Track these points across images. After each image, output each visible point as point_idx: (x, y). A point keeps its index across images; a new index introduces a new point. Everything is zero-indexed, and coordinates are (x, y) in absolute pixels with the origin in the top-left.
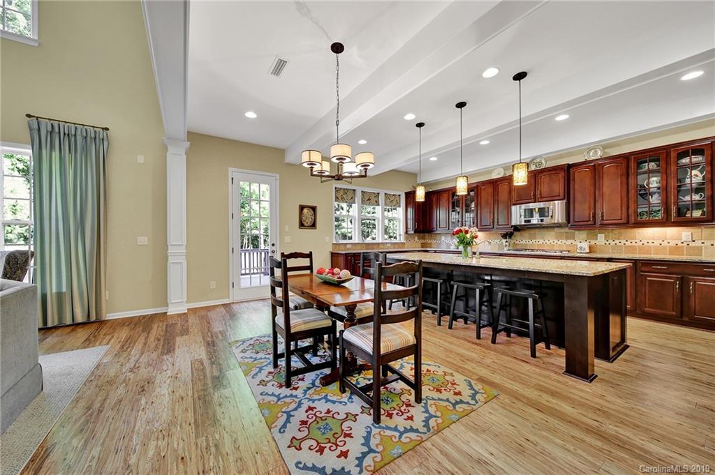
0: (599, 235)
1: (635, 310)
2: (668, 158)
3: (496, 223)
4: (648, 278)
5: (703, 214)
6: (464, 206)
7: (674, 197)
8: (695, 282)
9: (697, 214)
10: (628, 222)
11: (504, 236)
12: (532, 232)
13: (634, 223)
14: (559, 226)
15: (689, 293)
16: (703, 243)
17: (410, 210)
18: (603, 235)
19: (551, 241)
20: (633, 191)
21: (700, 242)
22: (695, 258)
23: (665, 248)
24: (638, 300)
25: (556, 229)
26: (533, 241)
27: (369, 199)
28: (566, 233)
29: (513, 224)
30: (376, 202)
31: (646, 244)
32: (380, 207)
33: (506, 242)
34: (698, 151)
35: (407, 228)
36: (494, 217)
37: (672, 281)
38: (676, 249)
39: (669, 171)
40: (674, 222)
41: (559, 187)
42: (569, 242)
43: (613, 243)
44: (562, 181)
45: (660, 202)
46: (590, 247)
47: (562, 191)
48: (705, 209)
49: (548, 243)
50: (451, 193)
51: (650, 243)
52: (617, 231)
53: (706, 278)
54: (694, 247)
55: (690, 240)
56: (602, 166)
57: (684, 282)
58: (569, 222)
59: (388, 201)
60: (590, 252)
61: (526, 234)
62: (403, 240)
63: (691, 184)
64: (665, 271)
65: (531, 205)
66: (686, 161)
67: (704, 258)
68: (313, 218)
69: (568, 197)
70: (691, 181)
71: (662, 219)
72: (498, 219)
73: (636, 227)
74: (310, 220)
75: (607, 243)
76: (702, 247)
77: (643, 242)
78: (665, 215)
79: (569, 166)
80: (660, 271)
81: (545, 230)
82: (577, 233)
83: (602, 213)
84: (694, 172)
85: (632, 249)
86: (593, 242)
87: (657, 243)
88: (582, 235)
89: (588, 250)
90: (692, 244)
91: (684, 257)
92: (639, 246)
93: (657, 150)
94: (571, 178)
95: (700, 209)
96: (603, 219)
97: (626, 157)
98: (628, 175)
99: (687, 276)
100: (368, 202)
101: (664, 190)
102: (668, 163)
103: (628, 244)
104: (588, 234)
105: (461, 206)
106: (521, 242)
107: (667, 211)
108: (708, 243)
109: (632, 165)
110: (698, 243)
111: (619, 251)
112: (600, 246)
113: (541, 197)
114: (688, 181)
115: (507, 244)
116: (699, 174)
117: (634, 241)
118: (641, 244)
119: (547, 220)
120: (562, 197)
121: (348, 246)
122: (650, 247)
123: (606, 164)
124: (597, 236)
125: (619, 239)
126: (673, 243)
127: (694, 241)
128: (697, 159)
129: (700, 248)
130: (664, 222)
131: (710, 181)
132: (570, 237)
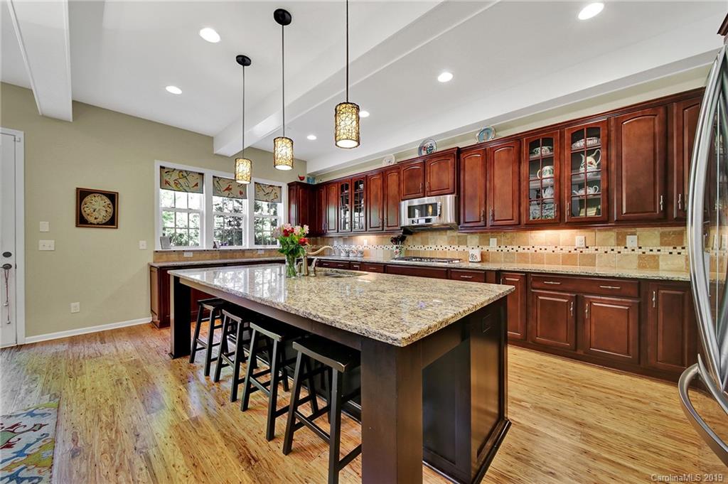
0: (491, 239)
1: (526, 339)
2: (562, 140)
3: (385, 224)
4: (540, 298)
5: (598, 212)
6: (353, 204)
7: (568, 190)
8: (591, 302)
9: (592, 212)
10: (519, 224)
11: (395, 241)
12: (424, 235)
13: (526, 224)
14: (445, 228)
15: (584, 318)
16: (597, 250)
17: (293, 207)
18: (496, 239)
19: (443, 247)
20: (525, 183)
21: (594, 248)
22: (589, 270)
23: (557, 256)
24: (529, 326)
25: (448, 232)
26: (426, 247)
27: (228, 189)
28: (459, 236)
29: (403, 225)
30: (241, 193)
31: (538, 251)
32: (247, 200)
33: (397, 248)
34: (593, 131)
36: (383, 217)
37: (566, 301)
38: (568, 259)
39: (562, 157)
40: (567, 222)
41: (448, 178)
42: (462, 248)
43: (505, 250)
44: (451, 170)
45: (553, 197)
46: (482, 255)
47: (451, 182)
48: (599, 207)
49: (440, 249)
50: (340, 185)
51: (543, 249)
52: (509, 235)
53: (603, 298)
54: (589, 254)
55: (584, 246)
56: (493, 150)
57: (578, 302)
58: (459, 224)
59: (261, 193)
60: (482, 261)
61: (418, 238)
63: (586, 173)
64: (558, 288)
66: (580, 144)
67: (598, 269)
68: (110, 210)
69: (458, 190)
70: (586, 170)
71: (555, 219)
72: (387, 219)
73: (529, 230)
74: (104, 213)
75: (500, 249)
76: (595, 255)
77: (535, 249)
78: (559, 214)
79: (460, 151)
80: (552, 288)
81: (438, 233)
82: (469, 236)
83: (493, 211)
84: (590, 159)
85: (523, 257)
86: (485, 249)
87: (550, 249)
88: (474, 240)
89: (479, 259)
90: (586, 251)
91: (578, 268)
92: (531, 254)
93: (550, 130)
94: (462, 167)
95: (594, 206)
96: (493, 220)
97: (517, 139)
98: (520, 163)
99: (581, 294)
100: (227, 192)
101: (558, 180)
102: (562, 147)
103: (520, 250)
104: (480, 239)
105: (350, 201)
106: (414, 248)
107: (560, 209)
108: (601, 250)
109: (525, 149)
110: (591, 250)
111: (512, 260)
112: (492, 253)
113: (431, 191)
114: (582, 170)
115: (398, 250)
116: (593, 161)
117: (526, 247)
118: (532, 250)
119: (435, 221)
120: (451, 189)
121: (186, 255)
122: (542, 254)
123: (497, 148)
124: (489, 240)
125: (511, 244)
126: (566, 251)
127: (587, 247)
128: (592, 142)
129: (593, 257)
130: (557, 223)
131: (606, 169)
132: (462, 242)
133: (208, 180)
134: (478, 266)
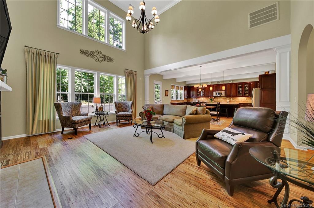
0: (231, 98)
7: (244, 92)
9: (247, 95)
10: (237, 96)
12: (217, 98)
14: (223, 96)
19: (222, 100)
20: (237, 90)
22: (247, 103)
23: (242, 101)
26: (218, 100)
29: (213, 96)
32: (179, 90)
35: (184, 96)
38: (244, 101)
39: (243, 87)
40: (244, 96)
45: (242, 92)
52: (234, 98)
58: (226, 96)
62: (184, 100)
65: (217, 92)
66: (246, 85)
67: (248, 103)
69: (226, 90)
72: (210, 95)
74: (167, 94)
75: (233, 100)
79: (226, 84)
82: (227, 98)
84: (247, 87)
86: (230, 100)
88: (228, 99)
89: (229, 102)
91: (245, 103)
92: (238, 101)
94: (226, 87)
96: (232, 95)
97: (236, 83)
98: (237, 87)
100: (177, 89)
101: (242, 90)
102: (243, 85)
106: (215, 100)
107: (243, 94)
109: (237, 85)
110: (247, 100)
111: (235, 102)
113: (220, 90)
114: (246, 89)
119: (222, 95)
122: (240, 101)
123: (233, 84)
128: (247, 85)
129: (247, 101)
130: (242, 96)
131: (249, 89)
132: (226, 99)
133: (179, 88)
134: (229, 104)
